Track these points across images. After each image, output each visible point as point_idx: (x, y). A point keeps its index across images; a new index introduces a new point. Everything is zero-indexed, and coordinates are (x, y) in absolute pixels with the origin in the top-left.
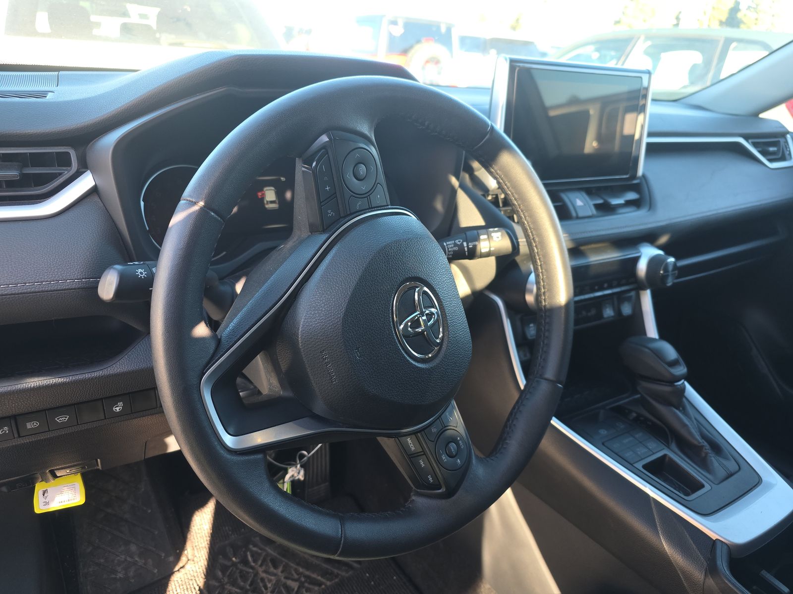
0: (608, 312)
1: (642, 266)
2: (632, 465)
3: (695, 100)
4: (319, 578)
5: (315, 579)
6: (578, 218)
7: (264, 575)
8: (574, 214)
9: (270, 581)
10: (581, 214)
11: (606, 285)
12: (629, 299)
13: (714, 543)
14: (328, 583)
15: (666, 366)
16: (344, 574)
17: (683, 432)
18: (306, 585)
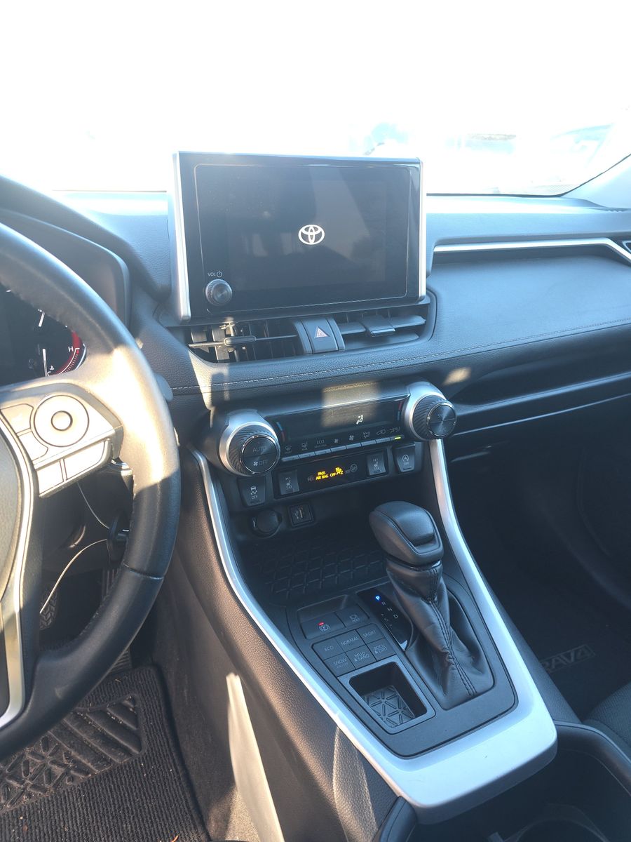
0: (377, 468)
1: (410, 410)
2: (336, 678)
3: (583, 193)
4: (89, 764)
5: (84, 764)
6: (314, 353)
7: (29, 757)
8: (307, 348)
9: (35, 764)
10: (318, 348)
11: (351, 438)
12: (411, 451)
13: (397, 799)
14: (97, 771)
15: (411, 545)
16: (117, 761)
17: (427, 631)
18: (72, 772)
